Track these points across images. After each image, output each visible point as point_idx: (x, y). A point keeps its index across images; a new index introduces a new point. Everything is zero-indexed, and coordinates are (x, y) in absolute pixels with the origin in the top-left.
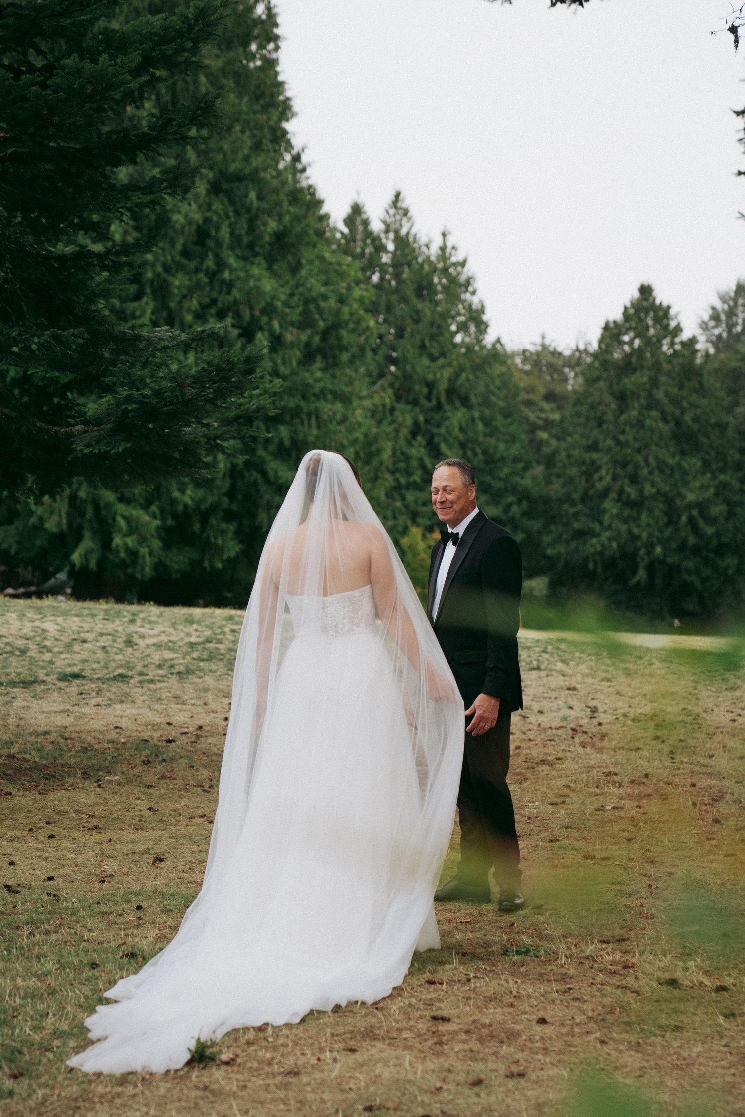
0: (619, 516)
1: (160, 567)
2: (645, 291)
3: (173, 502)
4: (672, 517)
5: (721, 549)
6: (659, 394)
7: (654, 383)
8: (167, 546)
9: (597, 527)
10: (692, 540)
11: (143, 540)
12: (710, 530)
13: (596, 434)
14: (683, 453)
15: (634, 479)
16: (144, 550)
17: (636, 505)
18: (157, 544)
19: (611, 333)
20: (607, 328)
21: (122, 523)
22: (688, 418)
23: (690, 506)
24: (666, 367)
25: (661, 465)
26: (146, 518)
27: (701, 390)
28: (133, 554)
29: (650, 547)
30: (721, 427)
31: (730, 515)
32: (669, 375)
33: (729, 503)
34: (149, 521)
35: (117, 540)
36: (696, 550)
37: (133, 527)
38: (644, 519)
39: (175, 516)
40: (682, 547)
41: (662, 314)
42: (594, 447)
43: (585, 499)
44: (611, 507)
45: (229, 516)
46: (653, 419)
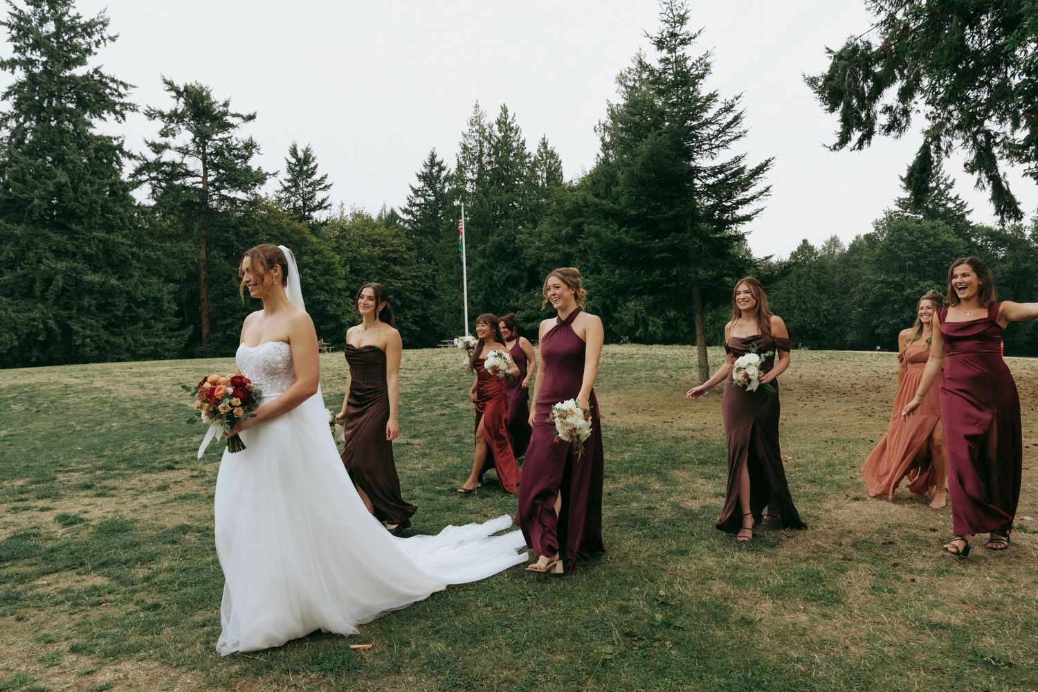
0: (800, 315)
1: (663, 335)
2: (805, 241)
3: (667, 316)
4: (818, 314)
5: (835, 324)
6: (812, 274)
7: (810, 271)
8: (665, 330)
9: (792, 319)
10: (825, 322)
11: (658, 328)
12: (831, 318)
13: (790, 288)
14: (820, 293)
15: (804, 303)
16: (658, 331)
17: (805, 311)
18: (662, 329)
19: (794, 255)
20: (792, 254)
21: (651, 323)
22: (822, 282)
23: (824, 311)
24: (813, 266)
25: (813, 298)
26: (658, 321)
27: (826, 273)
28: (655, 332)
29: (810, 324)
30: (833, 284)
31: (838, 313)
32: (815, 268)
33: (837, 309)
34: (660, 322)
35: (650, 328)
36: (826, 325)
37: (654, 324)
38: (808, 315)
39: (667, 320)
40: (822, 324)
41: (811, 249)
42: (790, 293)
43: (787, 309)
44: (796, 312)
45: (684, 320)
46: (810, 283)
